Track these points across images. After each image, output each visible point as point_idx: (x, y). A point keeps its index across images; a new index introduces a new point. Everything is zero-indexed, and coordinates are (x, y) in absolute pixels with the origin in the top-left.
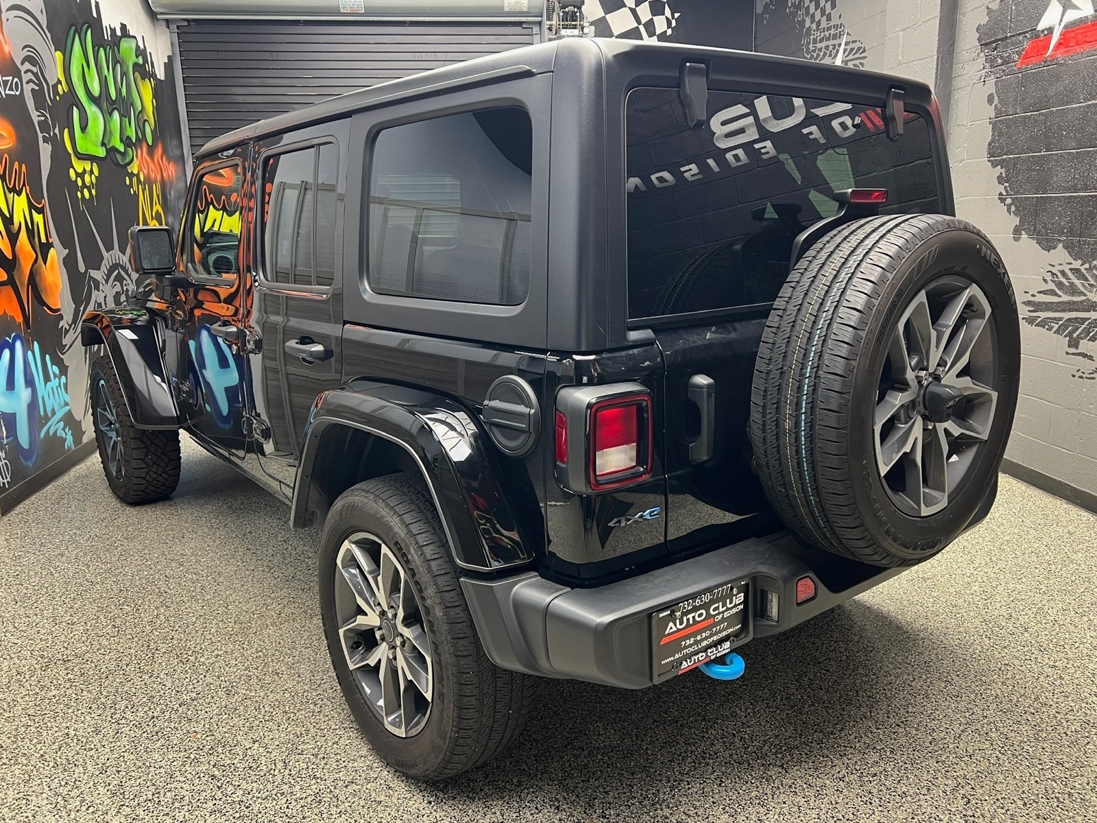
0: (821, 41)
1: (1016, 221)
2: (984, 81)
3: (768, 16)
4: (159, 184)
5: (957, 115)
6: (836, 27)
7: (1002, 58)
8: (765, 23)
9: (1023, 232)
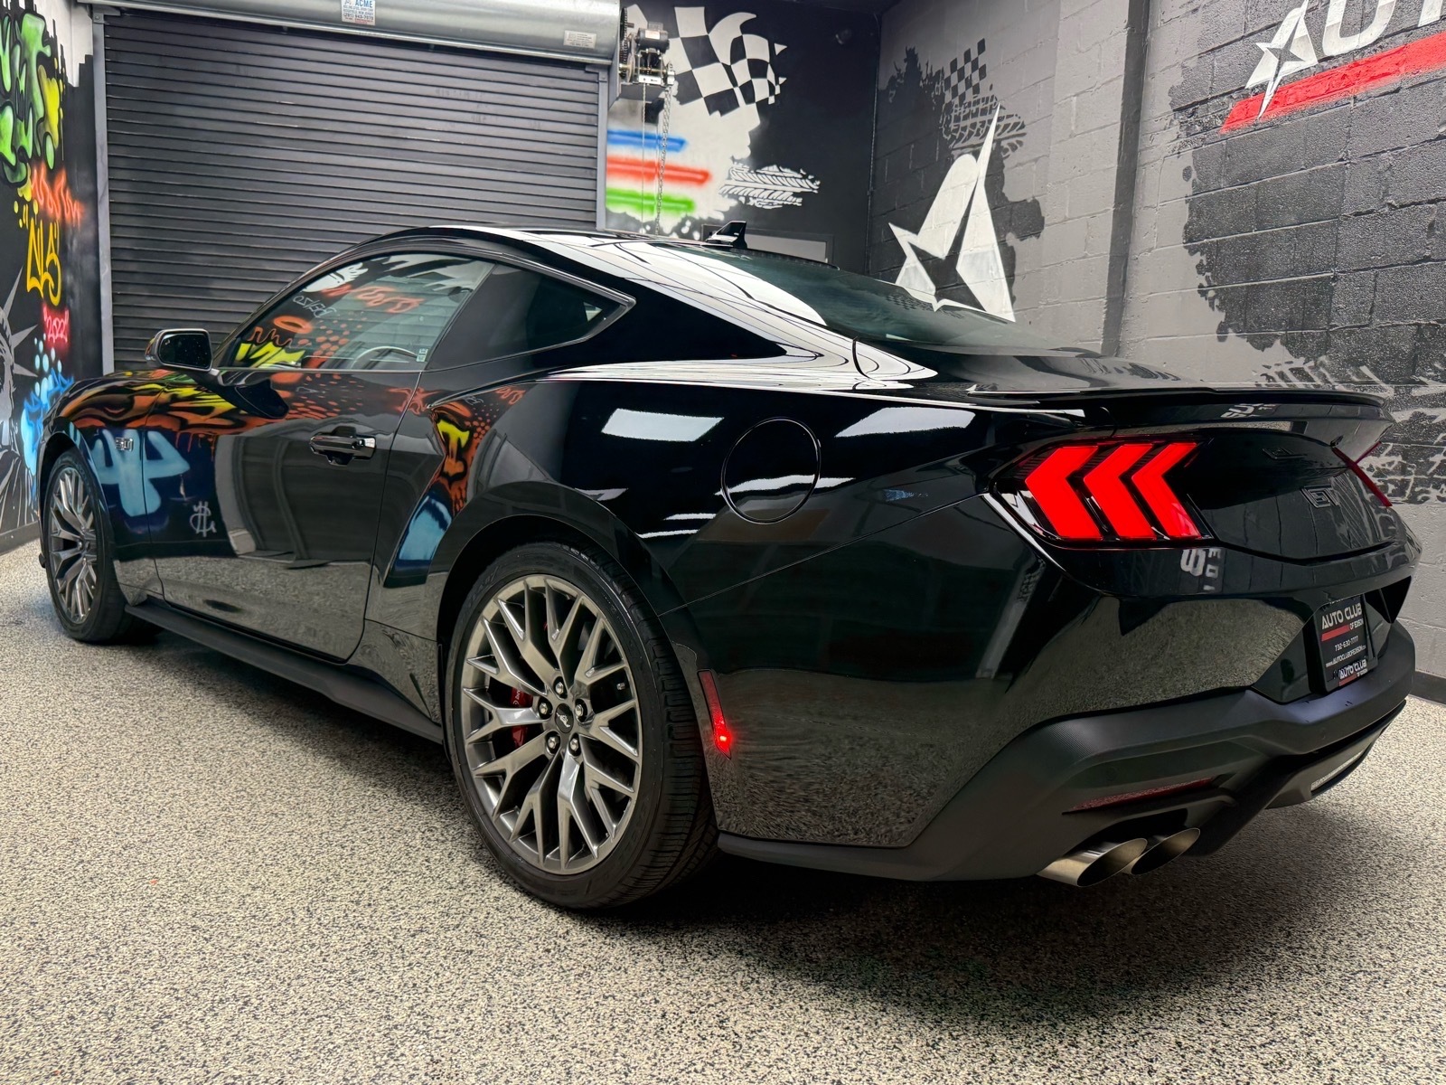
0: (966, 118)
1: (1221, 317)
2: (1179, 153)
3: (894, 92)
4: (57, 225)
5: (1144, 196)
6: (986, 100)
7: (1200, 123)
8: (891, 101)
9: (1230, 330)
